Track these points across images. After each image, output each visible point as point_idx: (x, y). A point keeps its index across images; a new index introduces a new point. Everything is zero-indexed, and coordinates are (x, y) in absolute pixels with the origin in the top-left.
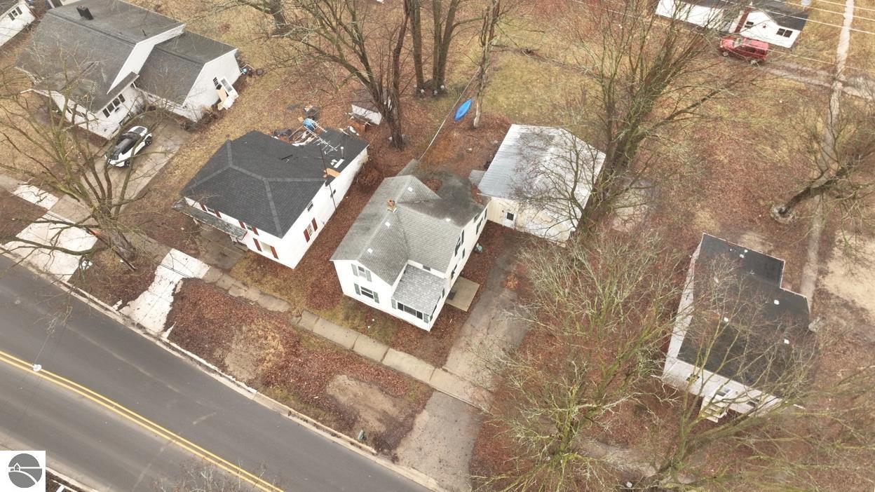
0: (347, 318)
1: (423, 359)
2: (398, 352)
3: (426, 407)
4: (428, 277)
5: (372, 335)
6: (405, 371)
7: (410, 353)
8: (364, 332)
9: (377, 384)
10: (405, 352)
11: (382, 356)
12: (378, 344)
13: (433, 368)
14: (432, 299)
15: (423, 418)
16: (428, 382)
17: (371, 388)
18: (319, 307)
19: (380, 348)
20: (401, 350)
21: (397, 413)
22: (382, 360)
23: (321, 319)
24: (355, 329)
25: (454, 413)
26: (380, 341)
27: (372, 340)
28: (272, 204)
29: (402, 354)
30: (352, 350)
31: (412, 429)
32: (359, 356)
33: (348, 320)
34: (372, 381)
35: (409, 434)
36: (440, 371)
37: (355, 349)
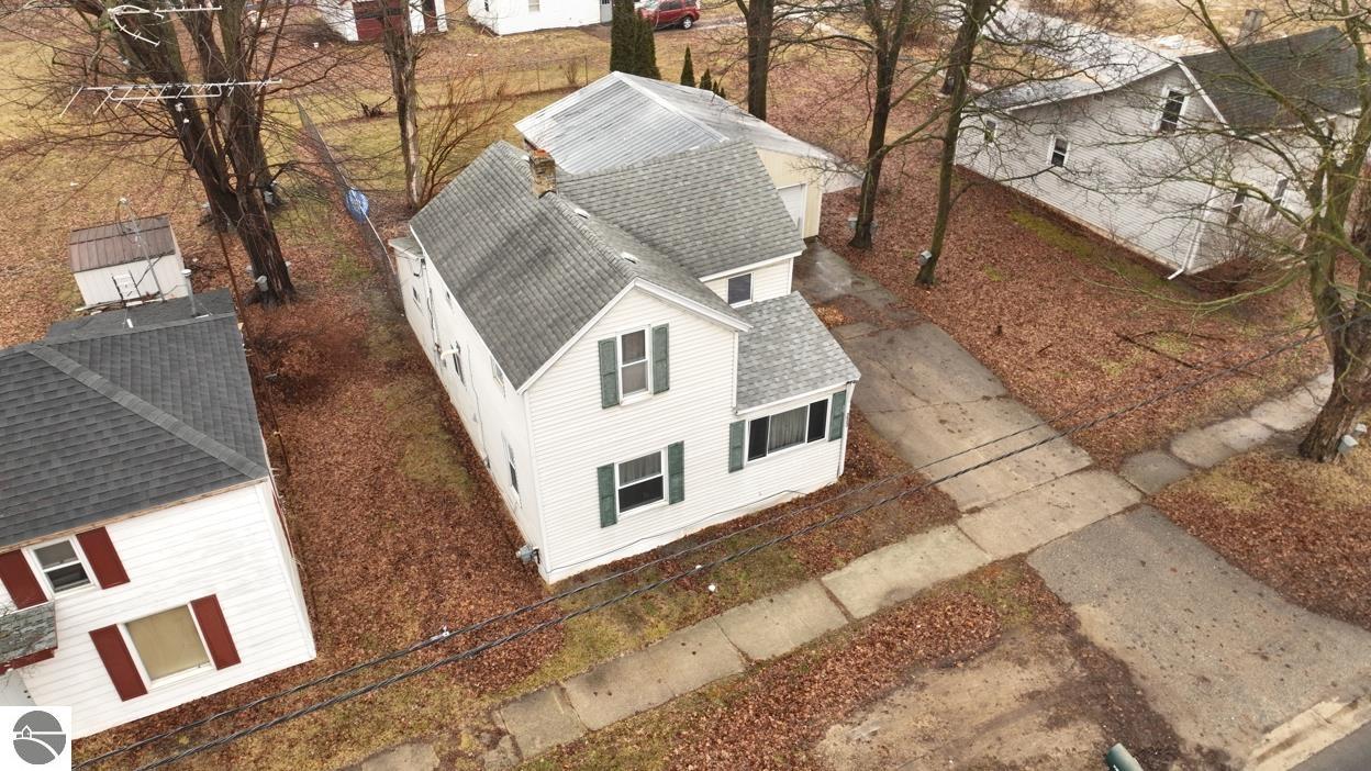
0: (633, 620)
1: (910, 532)
2: (847, 570)
3: (1066, 599)
4: (756, 314)
5: (745, 591)
6: (918, 586)
7: (870, 547)
8: (716, 608)
9: (919, 664)
10: (857, 555)
11: (833, 608)
12: (787, 596)
13: (952, 529)
14: (819, 346)
15: (1099, 623)
16: (989, 558)
17: (923, 686)
18: (524, 665)
19: (806, 598)
20: (847, 561)
21: (1050, 670)
22: (846, 614)
23: (570, 687)
24: (686, 620)
25: (1115, 556)
26: (782, 587)
27: (764, 602)
28: (125, 398)
29: (862, 565)
30: (754, 667)
31: (1122, 663)
32: (788, 657)
33: (641, 619)
34: (899, 673)
35: (1137, 680)
36: (966, 521)
37: (762, 655)
